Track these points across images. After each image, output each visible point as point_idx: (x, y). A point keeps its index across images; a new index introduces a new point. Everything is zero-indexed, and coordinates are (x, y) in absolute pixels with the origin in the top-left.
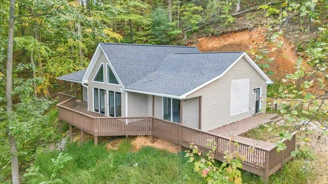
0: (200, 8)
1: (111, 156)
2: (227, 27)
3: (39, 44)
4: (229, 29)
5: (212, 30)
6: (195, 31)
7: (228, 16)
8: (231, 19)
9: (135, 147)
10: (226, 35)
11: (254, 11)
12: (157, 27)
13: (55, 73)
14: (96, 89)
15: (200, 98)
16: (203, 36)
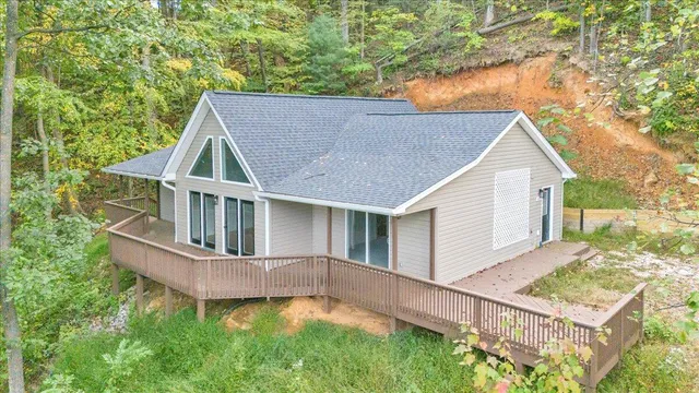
0: (410, 17)
1: (237, 344)
2: (468, 56)
4: (473, 63)
5: (436, 63)
6: (399, 66)
7: (469, 34)
8: (477, 41)
9: (289, 322)
10: (466, 75)
11: (523, 23)
12: (318, 57)
13: (95, 158)
14: (195, 194)
15: (432, 211)
16: (418, 77)
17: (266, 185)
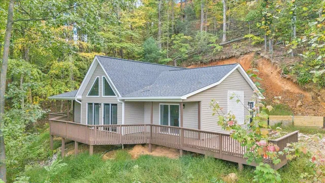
0: (189, 38)
2: (215, 55)
3: (31, 65)
4: (217, 58)
5: (200, 58)
6: (184, 60)
7: (215, 45)
8: (218, 48)
10: (215, 63)
11: (239, 41)
12: (148, 55)
13: (46, 95)
14: (90, 104)
15: (199, 102)
16: (192, 64)
17: (123, 95)
